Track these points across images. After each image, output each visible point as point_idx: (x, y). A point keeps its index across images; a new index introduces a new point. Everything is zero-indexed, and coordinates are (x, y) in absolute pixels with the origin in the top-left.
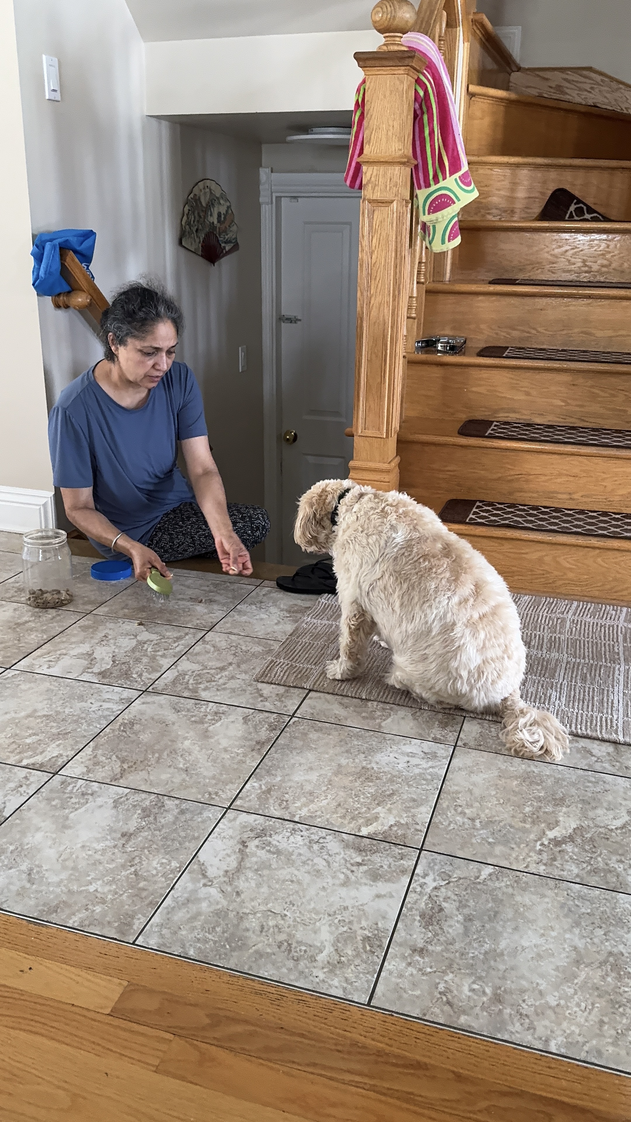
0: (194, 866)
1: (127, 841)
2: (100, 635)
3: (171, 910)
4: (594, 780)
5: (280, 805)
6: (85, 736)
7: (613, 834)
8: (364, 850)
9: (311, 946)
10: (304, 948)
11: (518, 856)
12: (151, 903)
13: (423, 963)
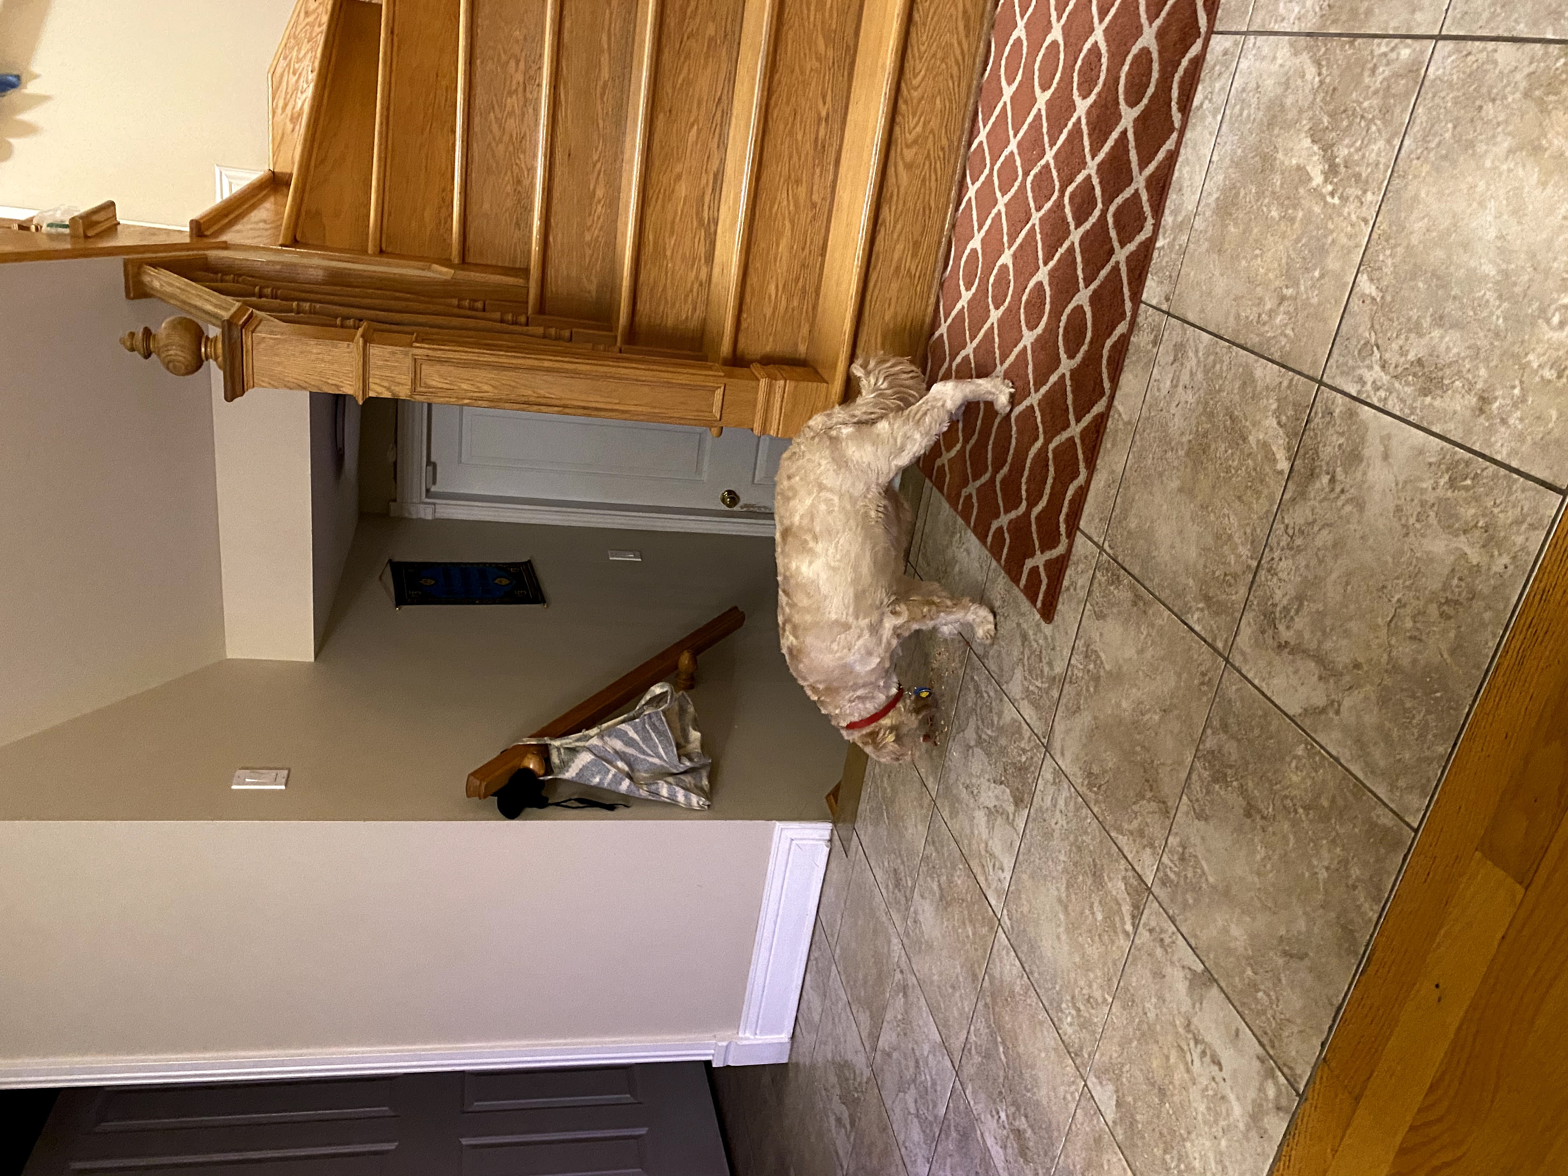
0: (1307, 723)
1: (1259, 811)
2: (964, 794)
3: (1371, 768)
4: (1238, 107)
5: (1230, 585)
6: (1101, 841)
7: (1328, 80)
8: (1312, 471)
9: (1453, 570)
10: (1455, 581)
11: (1346, 235)
12: (1354, 794)
13: (1504, 398)
